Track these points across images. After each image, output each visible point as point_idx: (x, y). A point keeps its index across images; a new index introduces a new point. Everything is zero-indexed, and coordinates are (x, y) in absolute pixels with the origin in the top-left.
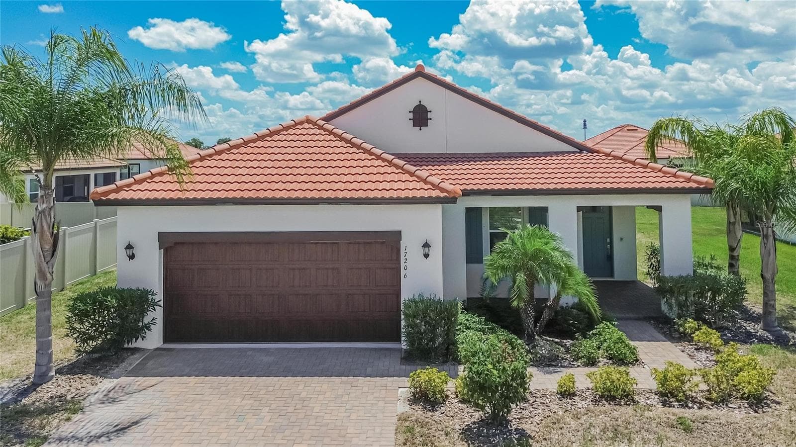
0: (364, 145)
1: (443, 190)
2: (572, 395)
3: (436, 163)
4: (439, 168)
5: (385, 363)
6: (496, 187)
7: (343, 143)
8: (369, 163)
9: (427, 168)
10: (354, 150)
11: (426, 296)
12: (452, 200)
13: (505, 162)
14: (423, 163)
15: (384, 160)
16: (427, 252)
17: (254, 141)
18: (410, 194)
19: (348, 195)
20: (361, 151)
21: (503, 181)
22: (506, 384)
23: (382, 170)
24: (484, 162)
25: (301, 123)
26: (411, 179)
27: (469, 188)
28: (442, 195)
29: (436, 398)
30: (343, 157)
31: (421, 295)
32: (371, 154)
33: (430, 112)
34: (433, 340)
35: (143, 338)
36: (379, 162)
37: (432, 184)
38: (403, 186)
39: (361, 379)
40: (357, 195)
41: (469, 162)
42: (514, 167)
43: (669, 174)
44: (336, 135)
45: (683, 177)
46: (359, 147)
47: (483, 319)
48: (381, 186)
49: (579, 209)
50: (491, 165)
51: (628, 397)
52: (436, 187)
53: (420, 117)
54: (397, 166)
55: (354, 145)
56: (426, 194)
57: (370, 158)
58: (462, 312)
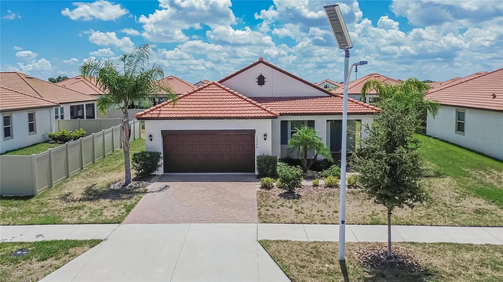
0: (239, 95)
1: (272, 113)
2: (317, 186)
3: (268, 101)
4: (270, 104)
5: (250, 178)
6: (293, 112)
7: (230, 94)
8: (242, 102)
9: (264, 104)
10: (235, 96)
11: (265, 154)
12: (275, 117)
13: (298, 101)
14: (263, 101)
15: (248, 101)
16: (265, 137)
17: (193, 93)
18: (259, 115)
19: (235, 115)
20: (237, 97)
21: (297, 109)
22: (293, 179)
23: (247, 105)
24: (289, 101)
25: (211, 85)
26: (259, 109)
27: (282, 112)
28: (272, 115)
29: (270, 187)
30: (230, 100)
31: (263, 154)
32: (242, 98)
33: (266, 78)
34: (268, 170)
35: (158, 170)
36: (246, 102)
37: (268, 111)
38: (256, 112)
39: (242, 183)
40: (238, 115)
41: (282, 101)
42: (302, 103)
43: (365, 106)
44: (226, 90)
45: (371, 108)
46: (237, 95)
47: (287, 164)
48: (247, 112)
49: (328, 121)
50: (292, 102)
51: (337, 186)
52: (269, 112)
53: (261, 80)
54: (253, 104)
55: (234, 95)
56: (265, 115)
57: (242, 100)
58: (279, 161)
